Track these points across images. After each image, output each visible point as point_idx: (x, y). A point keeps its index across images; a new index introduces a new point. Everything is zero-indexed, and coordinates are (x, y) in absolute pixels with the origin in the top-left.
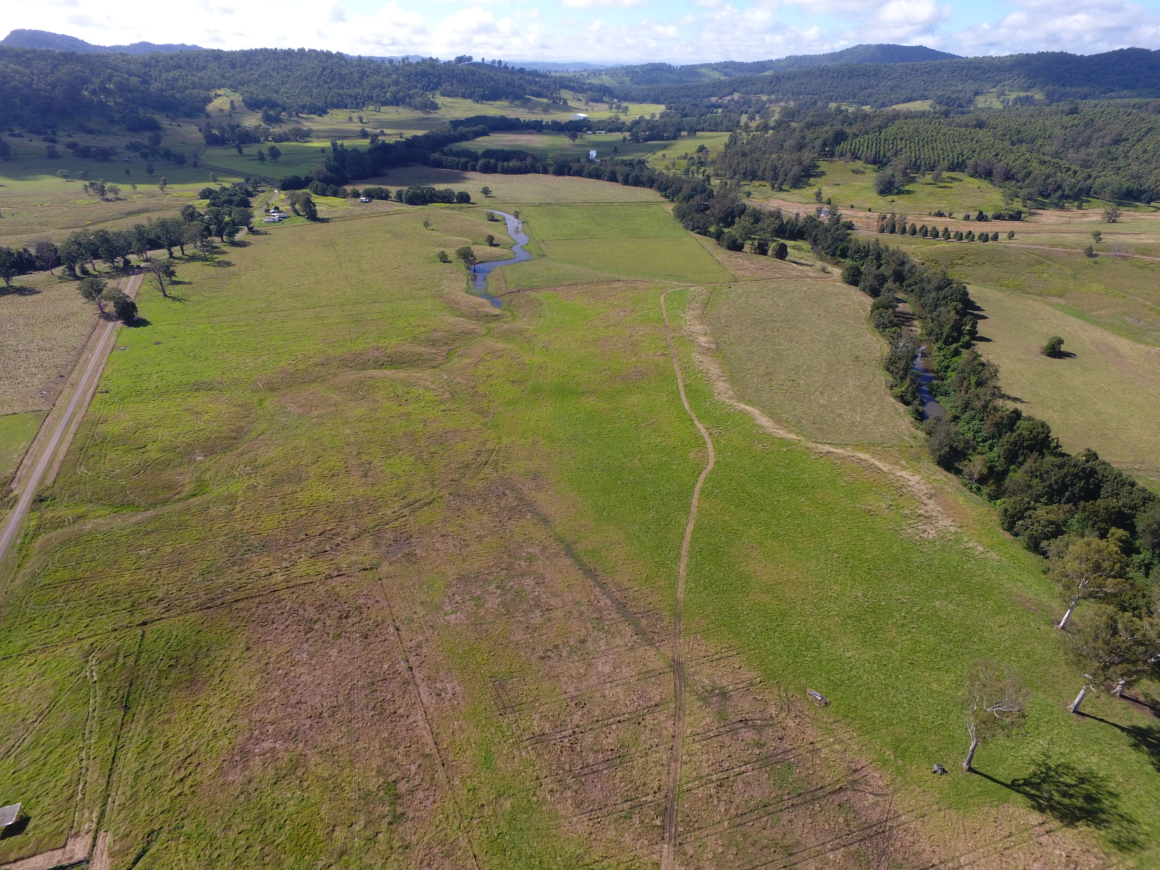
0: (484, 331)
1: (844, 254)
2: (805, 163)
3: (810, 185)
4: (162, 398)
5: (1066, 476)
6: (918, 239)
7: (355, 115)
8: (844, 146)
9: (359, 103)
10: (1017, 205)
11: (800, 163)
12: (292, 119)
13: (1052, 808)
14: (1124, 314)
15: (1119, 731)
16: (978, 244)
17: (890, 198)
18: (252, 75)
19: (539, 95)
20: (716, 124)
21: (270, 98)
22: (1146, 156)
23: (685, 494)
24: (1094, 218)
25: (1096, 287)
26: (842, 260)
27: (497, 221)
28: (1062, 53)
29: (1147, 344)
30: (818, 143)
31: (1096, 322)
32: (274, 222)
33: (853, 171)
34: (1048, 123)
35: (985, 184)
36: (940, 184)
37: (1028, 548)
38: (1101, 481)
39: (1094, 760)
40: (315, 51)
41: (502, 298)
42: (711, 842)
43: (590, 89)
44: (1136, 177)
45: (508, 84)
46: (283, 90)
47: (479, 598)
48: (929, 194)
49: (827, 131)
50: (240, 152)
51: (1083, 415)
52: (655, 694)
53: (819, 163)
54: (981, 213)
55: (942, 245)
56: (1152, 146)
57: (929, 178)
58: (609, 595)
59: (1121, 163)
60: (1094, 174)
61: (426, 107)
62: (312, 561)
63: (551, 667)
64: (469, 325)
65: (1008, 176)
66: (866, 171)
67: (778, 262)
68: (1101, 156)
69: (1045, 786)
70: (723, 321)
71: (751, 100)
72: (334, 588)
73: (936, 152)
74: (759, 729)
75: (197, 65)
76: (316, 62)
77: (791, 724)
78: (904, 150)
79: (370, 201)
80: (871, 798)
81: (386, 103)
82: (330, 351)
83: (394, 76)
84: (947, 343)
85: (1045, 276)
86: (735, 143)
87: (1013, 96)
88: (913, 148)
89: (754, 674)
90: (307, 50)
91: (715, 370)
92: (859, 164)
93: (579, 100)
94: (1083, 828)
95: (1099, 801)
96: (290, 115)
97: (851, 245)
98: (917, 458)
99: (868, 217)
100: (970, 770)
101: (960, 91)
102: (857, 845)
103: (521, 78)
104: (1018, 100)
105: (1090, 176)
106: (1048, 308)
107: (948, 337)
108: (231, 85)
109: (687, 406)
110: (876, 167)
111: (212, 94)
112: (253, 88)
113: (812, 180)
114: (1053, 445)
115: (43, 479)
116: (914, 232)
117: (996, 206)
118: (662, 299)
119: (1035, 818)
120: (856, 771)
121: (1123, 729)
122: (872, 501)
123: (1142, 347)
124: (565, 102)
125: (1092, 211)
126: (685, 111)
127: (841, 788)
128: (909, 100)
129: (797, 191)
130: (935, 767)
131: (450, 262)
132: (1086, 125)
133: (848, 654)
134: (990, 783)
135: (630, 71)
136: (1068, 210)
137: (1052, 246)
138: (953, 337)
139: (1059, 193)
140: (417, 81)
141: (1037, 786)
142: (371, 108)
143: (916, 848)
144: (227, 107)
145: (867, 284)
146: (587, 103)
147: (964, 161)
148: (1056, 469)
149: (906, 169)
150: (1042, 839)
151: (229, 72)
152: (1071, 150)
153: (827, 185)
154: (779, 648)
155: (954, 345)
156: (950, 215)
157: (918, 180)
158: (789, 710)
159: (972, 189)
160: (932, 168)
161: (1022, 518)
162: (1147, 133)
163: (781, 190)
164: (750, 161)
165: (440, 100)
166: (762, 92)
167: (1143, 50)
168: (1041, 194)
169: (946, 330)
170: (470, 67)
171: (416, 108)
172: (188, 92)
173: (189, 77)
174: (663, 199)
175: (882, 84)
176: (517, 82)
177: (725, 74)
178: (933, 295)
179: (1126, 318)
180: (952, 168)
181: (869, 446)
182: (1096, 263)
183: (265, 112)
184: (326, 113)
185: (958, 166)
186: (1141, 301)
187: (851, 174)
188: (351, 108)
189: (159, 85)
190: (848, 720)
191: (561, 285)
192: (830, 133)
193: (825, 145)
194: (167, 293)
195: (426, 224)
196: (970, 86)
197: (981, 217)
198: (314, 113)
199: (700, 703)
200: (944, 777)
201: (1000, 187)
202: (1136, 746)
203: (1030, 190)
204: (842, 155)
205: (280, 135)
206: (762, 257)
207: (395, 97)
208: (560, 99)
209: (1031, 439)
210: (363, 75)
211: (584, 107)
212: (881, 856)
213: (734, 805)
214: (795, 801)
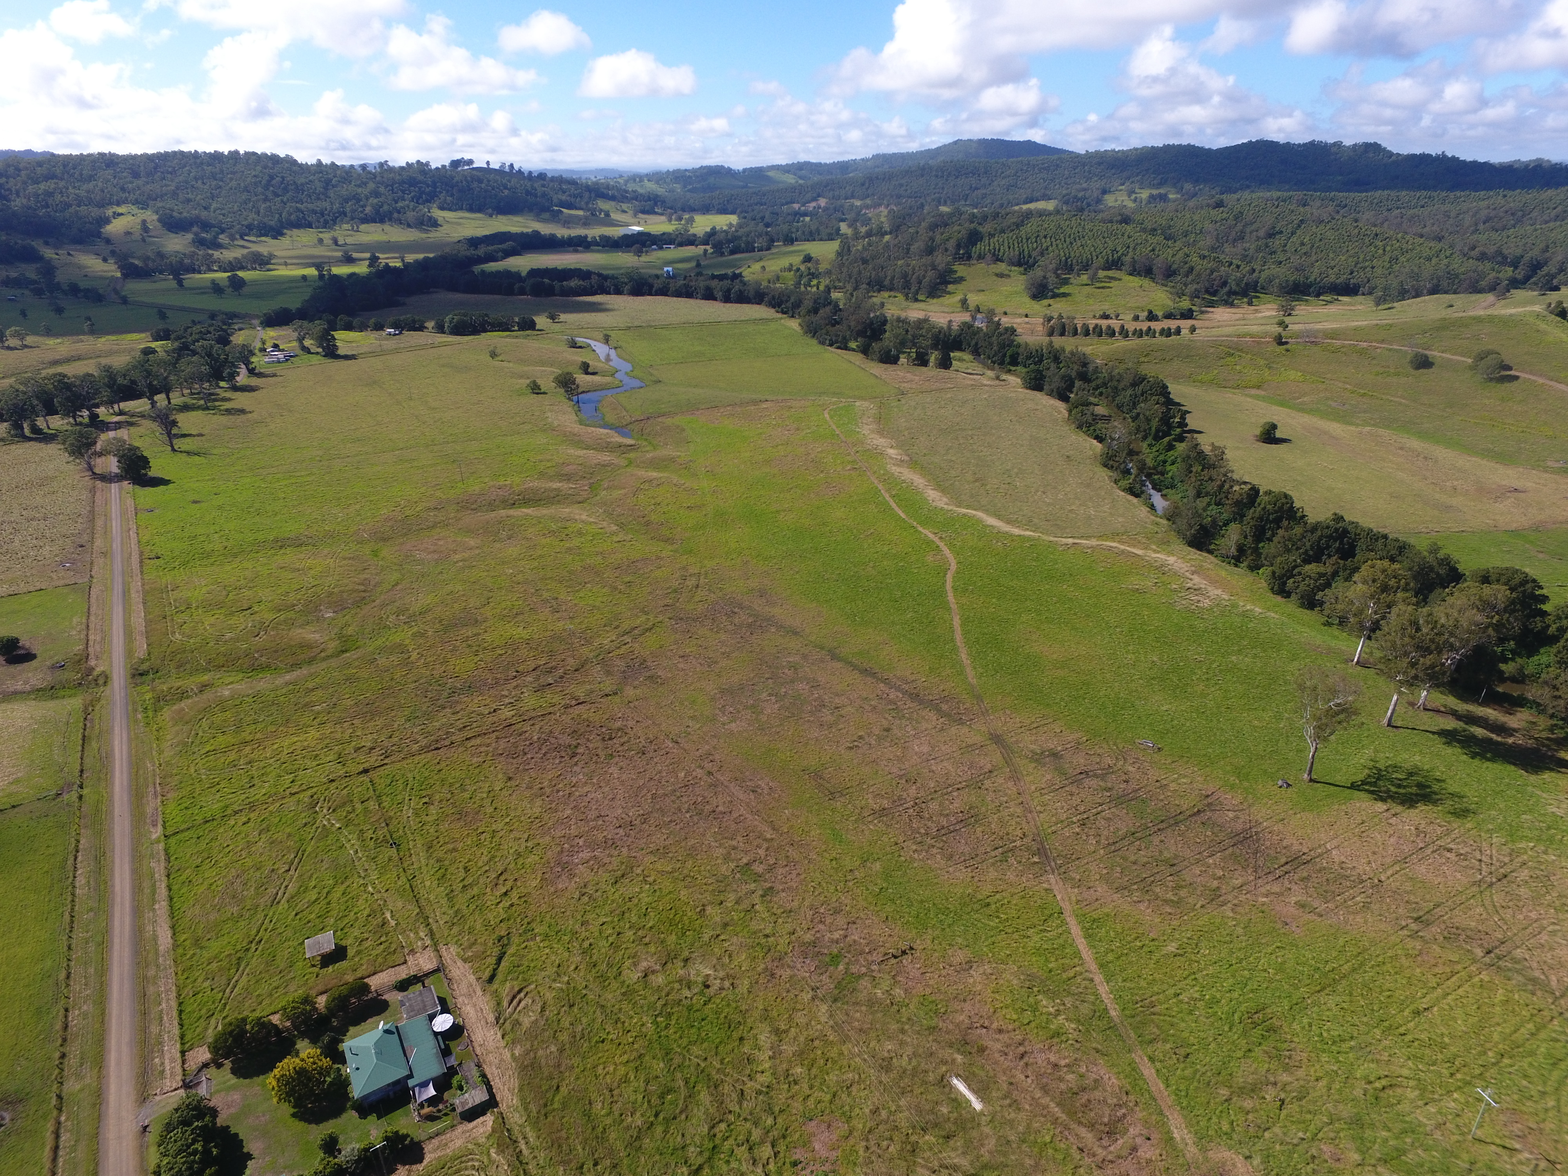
0: (624, 462)
1: (1014, 362)
2: (940, 268)
3: (949, 293)
4: (238, 559)
5: (1320, 538)
6: (1093, 339)
7: (327, 236)
8: (980, 247)
9: (328, 221)
10: (1185, 304)
11: (934, 268)
12: (236, 243)
13: (1391, 797)
14: (1327, 399)
15: (1431, 736)
16: (1161, 340)
17: (1045, 302)
18: (166, 185)
19: (570, 207)
20: (811, 233)
21: (198, 217)
22: (1305, 249)
23: (938, 594)
24: (1268, 314)
25: (1293, 375)
26: (1013, 368)
27: (580, 347)
28: (1189, 145)
29: (1357, 425)
30: (951, 244)
31: (1302, 409)
32: (279, 362)
33: (997, 275)
34: (1196, 218)
35: (1146, 282)
36: (1098, 285)
37: (1302, 606)
38: (1354, 540)
39: (1417, 758)
40: (254, 154)
41: (629, 427)
42: (1093, 867)
43: (636, 199)
44: (1299, 269)
45: (528, 193)
46: (214, 205)
47: (753, 706)
48: (1088, 296)
49: (958, 231)
50: (180, 283)
51: (1316, 491)
52: (986, 763)
53: (955, 268)
54: (1150, 312)
55: (1120, 344)
56: (1308, 238)
57: (1084, 278)
58: (899, 689)
59: (1282, 258)
60: (1257, 267)
61: (422, 223)
62: (539, 693)
63: (864, 754)
64: (605, 457)
65: (1169, 273)
66: (1012, 274)
67: (943, 373)
68: (1258, 250)
69: (1381, 783)
70: (906, 433)
71: (842, 206)
72: (579, 715)
73: (1087, 249)
74: (1103, 777)
75: (81, 175)
76: (259, 168)
77: (1131, 769)
78: (1050, 249)
79: (401, 333)
80: (1231, 814)
81: (366, 220)
82: (439, 494)
83: (371, 186)
84: (1157, 438)
85: (1238, 367)
86: (849, 250)
87: (1145, 194)
88: (1060, 246)
89: (1079, 735)
90: (242, 152)
91: (919, 481)
92: (1002, 267)
93: (624, 212)
94: (1424, 807)
95: (1429, 787)
96: (232, 238)
97: (1021, 350)
98: (1167, 543)
99: (1027, 323)
100: (1311, 780)
101: (1085, 190)
102: (1231, 849)
103: (543, 186)
104: (1152, 197)
105: (1254, 271)
106: (1249, 399)
107: (1157, 431)
108: (136, 200)
109: (903, 515)
110: (1022, 269)
111: (109, 212)
112: (170, 203)
113: (951, 287)
114: (1299, 514)
115: (129, 652)
116: (1087, 333)
117: (1163, 306)
118: (827, 416)
119: (1380, 806)
120: (1208, 796)
121: (1433, 733)
122: (1135, 581)
123: (1353, 428)
124: (607, 215)
125: (1262, 307)
126: (766, 220)
127: (1199, 811)
128: (1031, 200)
129: (935, 301)
130: (1280, 783)
131: (544, 393)
132: (1236, 218)
133: (1164, 708)
134: (1332, 788)
135: (680, 176)
136: (1238, 307)
137: (1239, 336)
138: (1163, 431)
139: (1226, 290)
140: (403, 192)
141: (1374, 784)
142: (345, 226)
143: (1285, 843)
144: (137, 229)
145: (1054, 386)
146: (635, 215)
147: (1119, 258)
148: (1309, 534)
149: (1057, 269)
150: (1391, 821)
151: (131, 182)
152: (1226, 245)
153: (971, 291)
154: (1094, 712)
155: (1167, 439)
156: (1117, 316)
157: (1072, 281)
158: (1125, 759)
159: (1134, 288)
160: (1086, 267)
161: (1293, 576)
162: (1299, 226)
163: (916, 300)
164: (874, 269)
165: (438, 214)
166: (853, 197)
167: (1272, 142)
168: (1207, 291)
169: (1155, 423)
170: (474, 172)
171: (409, 226)
172: (72, 210)
173: (71, 190)
174: (780, 315)
175: (996, 183)
176: (540, 190)
177: (801, 178)
178: (1130, 392)
179: (1330, 402)
180: (1108, 266)
181: (1114, 535)
182: (1288, 350)
183: (196, 234)
184: (282, 234)
185: (1114, 264)
186: (1340, 385)
187: (995, 278)
188: (317, 228)
189: (25, 201)
190: (1185, 759)
191: (698, 409)
192: (964, 232)
193: (958, 246)
194: (176, 447)
195: (493, 355)
196: (1096, 185)
197: (1152, 317)
198: (266, 235)
199: (1033, 765)
200: (1290, 789)
201: (1163, 285)
202: (1448, 743)
203: (1195, 286)
204: (981, 257)
205: (230, 262)
206: (923, 369)
207: (377, 212)
208: (601, 211)
209: (1276, 512)
210: (327, 183)
211: (632, 220)
212: (1256, 853)
213: (1103, 837)
214: (1161, 826)
